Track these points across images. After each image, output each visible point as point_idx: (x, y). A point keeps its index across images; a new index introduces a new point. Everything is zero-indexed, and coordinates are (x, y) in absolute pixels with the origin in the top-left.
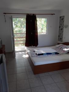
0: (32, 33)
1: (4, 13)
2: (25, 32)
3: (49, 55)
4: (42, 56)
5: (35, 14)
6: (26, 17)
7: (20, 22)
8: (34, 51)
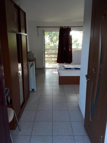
0: (65, 49)
1: (37, 27)
2: (58, 47)
3: (77, 70)
4: (70, 70)
5: (69, 26)
6: (59, 30)
7: (56, 36)
8: (64, 66)
